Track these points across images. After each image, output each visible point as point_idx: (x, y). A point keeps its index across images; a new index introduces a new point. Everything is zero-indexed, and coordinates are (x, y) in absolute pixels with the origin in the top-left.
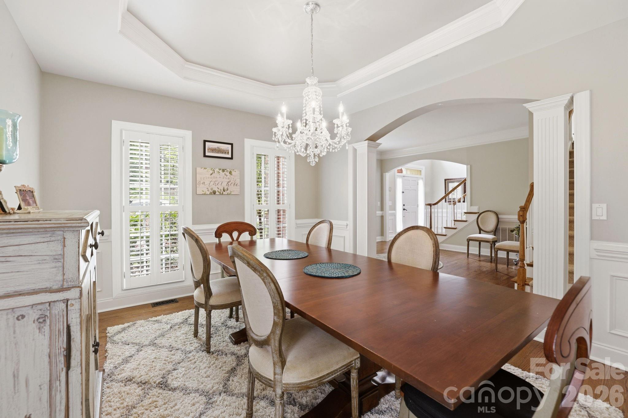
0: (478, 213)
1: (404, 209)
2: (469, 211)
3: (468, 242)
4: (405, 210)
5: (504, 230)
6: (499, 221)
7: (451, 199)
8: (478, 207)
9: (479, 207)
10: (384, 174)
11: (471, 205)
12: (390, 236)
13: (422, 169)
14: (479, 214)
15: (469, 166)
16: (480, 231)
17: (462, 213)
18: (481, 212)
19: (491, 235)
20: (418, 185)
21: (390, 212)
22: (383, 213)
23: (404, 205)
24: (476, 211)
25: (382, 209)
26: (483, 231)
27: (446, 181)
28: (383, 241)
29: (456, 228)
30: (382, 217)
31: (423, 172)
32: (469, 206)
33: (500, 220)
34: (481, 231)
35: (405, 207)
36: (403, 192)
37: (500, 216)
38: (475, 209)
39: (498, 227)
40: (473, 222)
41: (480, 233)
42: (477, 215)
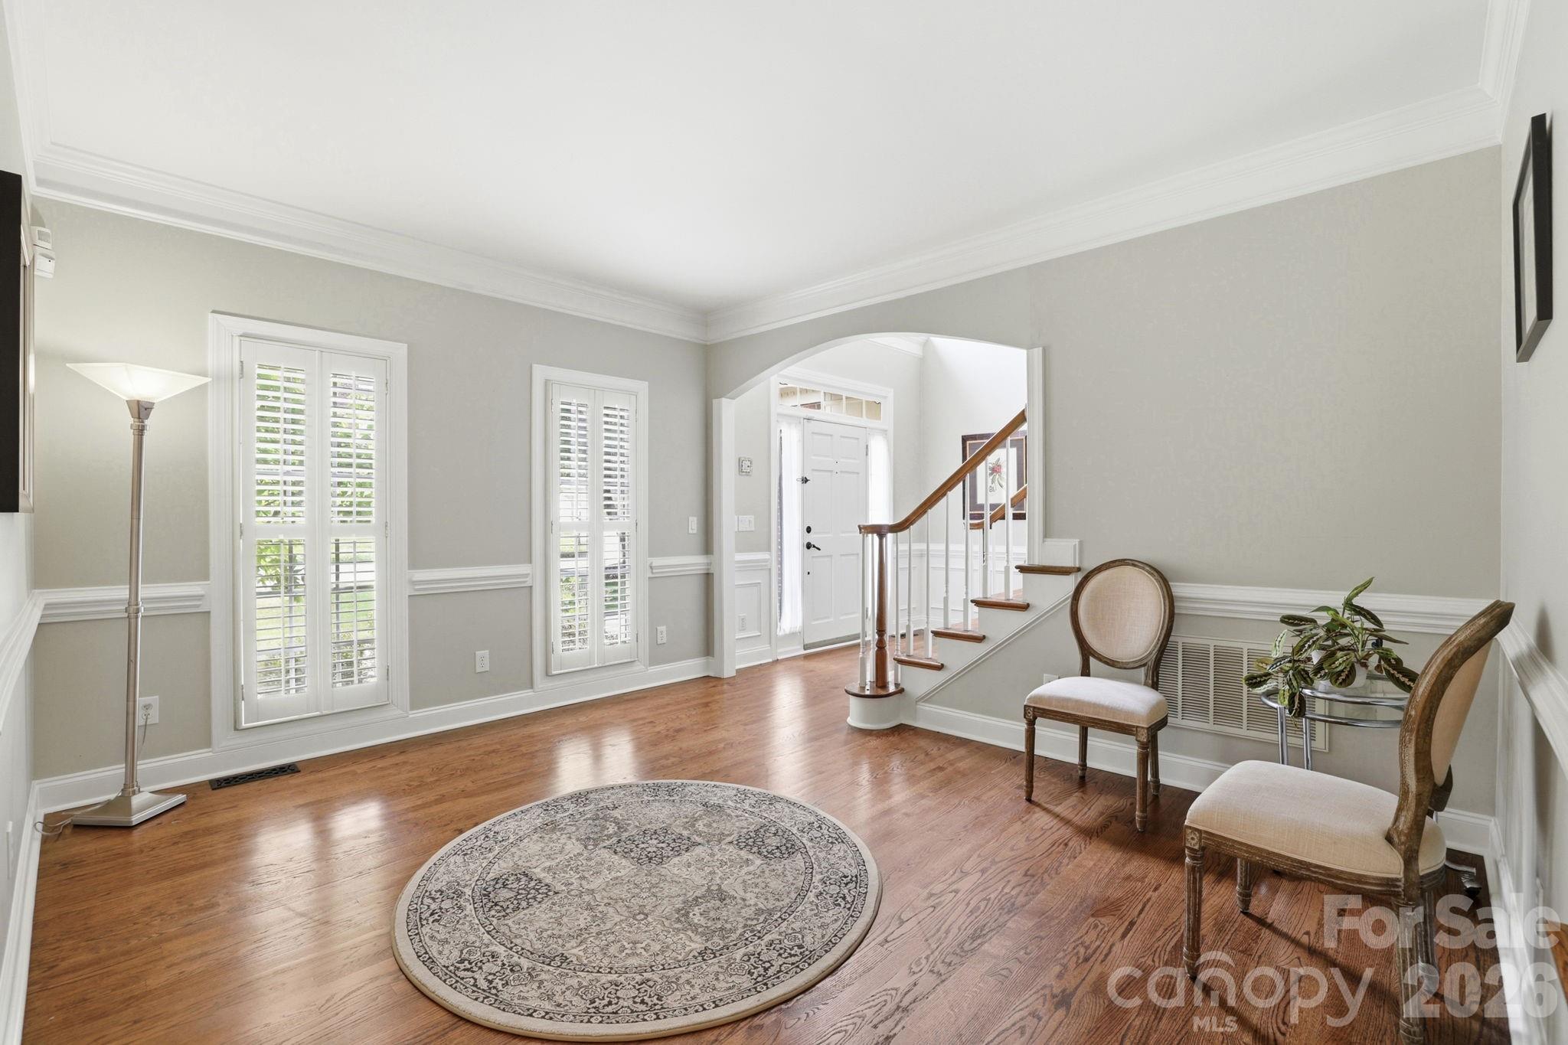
0: (1079, 569)
1: (809, 546)
2: (1037, 562)
3: (1031, 723)
4: (812, 549)
5: (1195, 658)
6: (1176, 611)
7: (982, 507)
8: (1076, 542)
9: (1081, 543)
10: (715, 401)
11: (1047, 534)
12: (739, 652)
13: (885, 397)
14: (1080, 577)
15: (1038, 352)
16: (1088, 659)
17: (1007, 569)
18: (1090, 565)
19: (1137, 682)
20: (867, 454)
21: (739, 557)
22: (709, 564)
23: (809, 530)
24: (1068, 562)
25: (708, 544)
26: (1100, 658)
27: (968, 442)
28: (712, 675)
29: (984, 637)
30: (708, 580)
31: (888, 409)
32: (1037, 540)
33: (1180, 607)
34: (1092, 659)
35: (812, 538)
36: (805, 480)
37: (1179, 589)
38: (1063, 553)
39: (1171, 639)
40: (1053, 612)
41: (1086, 672)
42: (1070, 583)
